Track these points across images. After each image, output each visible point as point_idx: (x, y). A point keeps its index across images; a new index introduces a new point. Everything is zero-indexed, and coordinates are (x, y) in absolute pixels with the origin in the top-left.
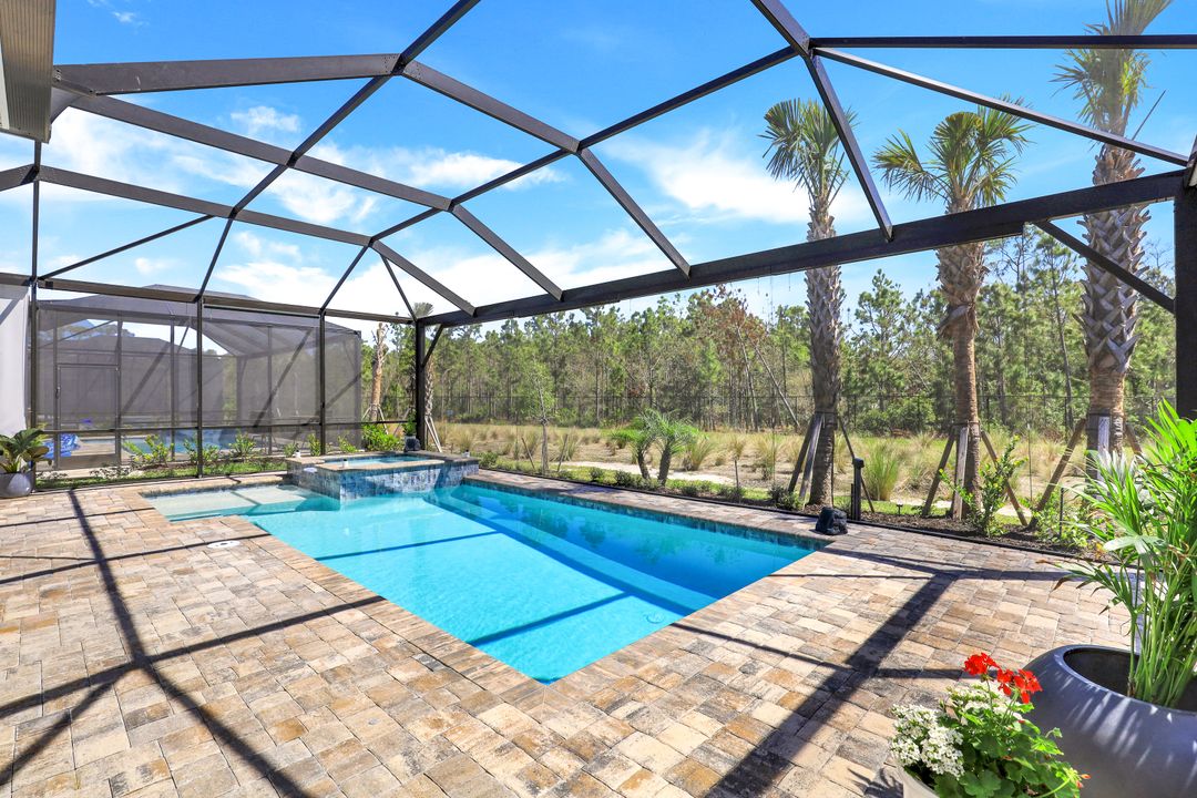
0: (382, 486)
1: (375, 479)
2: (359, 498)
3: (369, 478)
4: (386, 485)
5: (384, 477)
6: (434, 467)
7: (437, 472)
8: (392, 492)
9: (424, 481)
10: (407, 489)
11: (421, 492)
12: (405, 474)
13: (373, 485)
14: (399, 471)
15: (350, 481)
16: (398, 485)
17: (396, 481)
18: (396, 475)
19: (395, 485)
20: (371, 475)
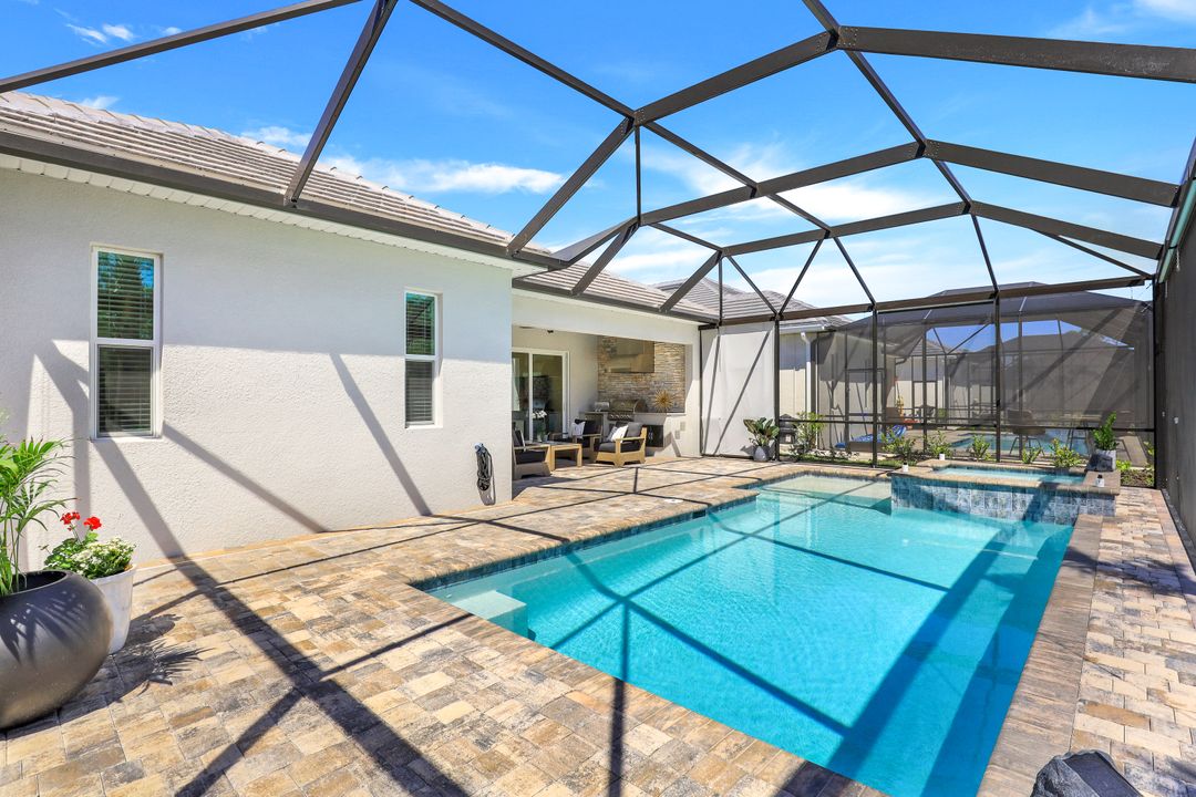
0: (942, 501)
1: (933, 490)
2: (912, 508)
3: (925, 488)
4: (948, 500)
5: (945, 490)
6: (1023, 490)
7: (1029, 498)
8: (955, 511)
9: (1004, 506)
10: (976, 512)
11: (999, 520)
12: (975, 492)
13: (930, 498)
14: (966, 486)
15: (903, 487)
16: (963, 504)
17: (962, 499)
18: (961, 490)
19: (959, 503)
20: (928, 485)
